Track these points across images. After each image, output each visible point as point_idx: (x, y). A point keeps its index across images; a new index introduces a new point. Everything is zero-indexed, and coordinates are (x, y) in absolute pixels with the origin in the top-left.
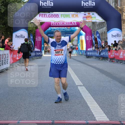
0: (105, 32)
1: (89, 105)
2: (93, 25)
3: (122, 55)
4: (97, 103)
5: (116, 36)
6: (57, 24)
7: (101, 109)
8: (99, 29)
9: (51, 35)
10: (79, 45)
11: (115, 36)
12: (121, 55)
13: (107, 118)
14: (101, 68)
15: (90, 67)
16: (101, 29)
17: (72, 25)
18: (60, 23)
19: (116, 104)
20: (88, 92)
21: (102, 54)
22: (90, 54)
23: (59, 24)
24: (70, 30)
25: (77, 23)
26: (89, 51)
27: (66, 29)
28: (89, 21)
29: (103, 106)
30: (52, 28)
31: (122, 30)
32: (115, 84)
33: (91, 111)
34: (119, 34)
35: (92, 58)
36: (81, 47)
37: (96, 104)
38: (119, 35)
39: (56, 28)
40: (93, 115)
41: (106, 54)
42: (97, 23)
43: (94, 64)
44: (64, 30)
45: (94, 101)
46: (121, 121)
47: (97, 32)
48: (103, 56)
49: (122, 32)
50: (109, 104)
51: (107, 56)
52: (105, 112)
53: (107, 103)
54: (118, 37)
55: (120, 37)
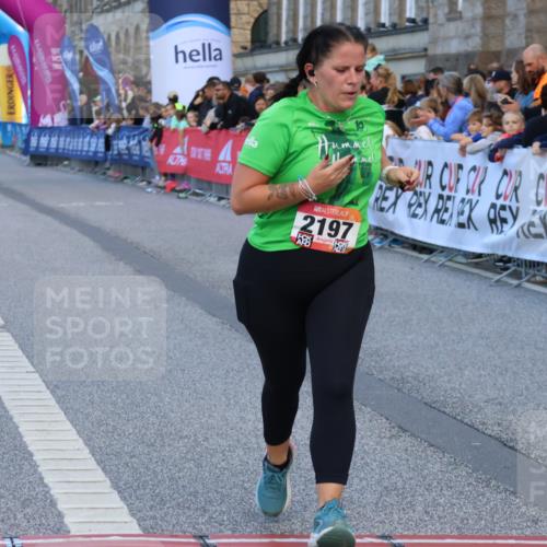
0: (137, 28)
1: (30, 440)
3: (229, 158)
4: (78, 432)
5: (198, 54)
7: (99, 462)
11: (191, 56)
12: (221, 158)
13: (129, 518)
14: (109, 225)
15: (49, 219)
19: (181, 438)
20: (32, 364)
21: (121, 145)
22: (54, 144)
26: (45, 128)
29: (110, 445)
31: (233, 23)
32: (182, 321)
33: (41, 479)
34: (213, 48)
35: (59, 167)
37: (73, 434)
38: (214, 54)
40: (53, 503)
41: (141, 150)
43: (74, 204)
45: (62, 416)
46: (205, 532)
47: (92, 27)
48: (126, 157)
49: (229, 35)
50: (145, 434)
51: (147, 160)
52: (120, 480)
53: (131, 431)
54: (210, 59)
55: (219, 62)
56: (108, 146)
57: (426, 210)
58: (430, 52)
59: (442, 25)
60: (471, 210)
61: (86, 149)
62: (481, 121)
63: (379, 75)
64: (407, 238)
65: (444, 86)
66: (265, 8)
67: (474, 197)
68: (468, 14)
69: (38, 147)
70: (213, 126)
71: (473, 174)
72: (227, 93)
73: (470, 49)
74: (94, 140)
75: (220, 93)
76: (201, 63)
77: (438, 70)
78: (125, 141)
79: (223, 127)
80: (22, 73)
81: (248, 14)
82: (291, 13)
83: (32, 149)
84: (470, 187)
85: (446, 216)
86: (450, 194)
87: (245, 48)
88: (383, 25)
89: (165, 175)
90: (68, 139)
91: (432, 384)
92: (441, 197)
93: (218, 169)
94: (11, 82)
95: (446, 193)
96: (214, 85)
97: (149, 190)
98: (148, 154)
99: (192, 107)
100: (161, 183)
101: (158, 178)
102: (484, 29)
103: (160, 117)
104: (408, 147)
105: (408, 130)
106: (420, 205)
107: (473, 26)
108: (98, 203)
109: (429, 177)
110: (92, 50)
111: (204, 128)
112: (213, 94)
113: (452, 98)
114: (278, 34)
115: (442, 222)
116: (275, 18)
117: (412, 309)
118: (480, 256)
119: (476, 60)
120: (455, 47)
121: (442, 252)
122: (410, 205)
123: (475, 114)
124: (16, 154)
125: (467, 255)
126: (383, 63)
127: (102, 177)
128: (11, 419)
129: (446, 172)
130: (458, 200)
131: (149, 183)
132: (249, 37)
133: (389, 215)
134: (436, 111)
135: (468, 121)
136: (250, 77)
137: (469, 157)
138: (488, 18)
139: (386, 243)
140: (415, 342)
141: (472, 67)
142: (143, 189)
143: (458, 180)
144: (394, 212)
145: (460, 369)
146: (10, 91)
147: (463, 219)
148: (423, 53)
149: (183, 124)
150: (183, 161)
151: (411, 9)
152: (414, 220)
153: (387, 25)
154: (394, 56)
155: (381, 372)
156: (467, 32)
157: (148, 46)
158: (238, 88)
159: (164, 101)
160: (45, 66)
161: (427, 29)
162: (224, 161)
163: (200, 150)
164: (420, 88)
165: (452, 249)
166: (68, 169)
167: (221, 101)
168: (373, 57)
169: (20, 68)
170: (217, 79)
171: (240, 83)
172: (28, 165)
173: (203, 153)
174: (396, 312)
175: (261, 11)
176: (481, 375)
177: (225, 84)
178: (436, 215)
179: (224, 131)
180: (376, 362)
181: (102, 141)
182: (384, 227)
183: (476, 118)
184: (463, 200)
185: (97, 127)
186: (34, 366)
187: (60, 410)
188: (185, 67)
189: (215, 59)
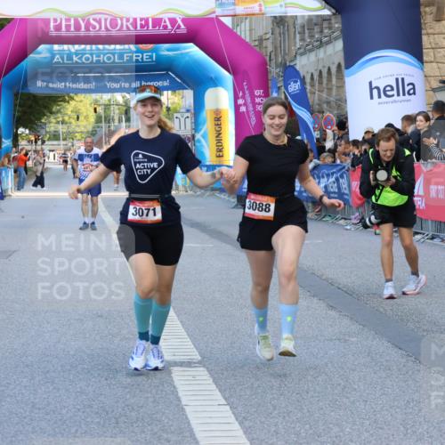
2: (277, 30)
5: (392, 89)
6: (83, 29)
8: (311, 51)
9: (51, 85)
10: (203, 137)
11: (385, 91)
16: (321, 53)
17: (159, 31)
18: (99, 22)
23: (94, 27)
24: (151, 57)
25: (185, 21)
27: (132, 52)
28: (249, 11)
30: (56, 47)
34: (406, 83)
36: (214, 148)
38: (407, 89)
39: (77, 47)
41: (339, 188)
42: (299, 21)
44: (121, 56)
49: (422, 69)
51: (346, 197)
54: (404, 94)
55: (413, 96)
76: (395, 98)
78: (325, 179)
87: (444, 82)
94: (219, 125)
97: (348, 227)
98: (347, 192)
110: (291, 90)
124: (225, 197)
142: (342, 227)
162: (417, 195)
172: (236, 207)
186: (226, 399)
187: (246, 441)
188: (379, 103)
189: (410, 94)
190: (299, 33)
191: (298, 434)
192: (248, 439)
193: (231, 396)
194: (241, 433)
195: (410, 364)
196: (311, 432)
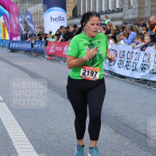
0: (40, 11)
1: (11, 135)
4: (25, 133)
5: (57, 19)
7: (31, 142)
11: (55, 19)
12: (64, 50)
15: (16, 68)
19: (54, 134)
21: (36, 46)
22: (17, 46)
26: (14, 41)
31: (67, 10)
32: (54, 99)
33: (14, 147)
35: (19, 53)
37: (23, 133)
38: (62, 19)
41: (41, 48)
43: (23, 64)
45: (20, 128)
47: (27, 11)
48: (37, 50)
49: (66, 13)
50: (44, 133)
51: (43, 50)
52: (37, 147)
53: (40, 132)
54: (61, 21)
55: (63, 21)
56: (32, 46)
57: (123, 65)
58: (123, 18)
59: (126, 10)
60: (136, 65)
61: (26, 47)
62: (138, 39)
63: (109, 25)
64: (118, 74)
65: (128, 28)
66: (76, 5)
67: (137, 62)
68: (134, 7)
69: (12, 47)
70: (62, 41)
71: (136, 55)
72: (66, 30)
73: (135, 17)
74: (28, 45)
75: (64, 30)
77: (126, 24)
78: (37, 45)
79: (65, 41)
80: (7, 25)
81: (71, 7)
82: (84, 7)
83: (10, 47)
84: (135, 59)
85: (129, 67)
86: (130, 61)
87: (71, 17)
88: (110, 10)
89: (49, 55)
90: (21, 44)
91: (126, 118)
92: (127, 61)
93: (64, 53)
94: (4, 27)
95: (129, 60)
96: (62, 28)
97: (44, 59)
98: (44, 49)
99: (56, 35)
100: (48, 58)
101: (46, 56)
102: (139, 11)
103: (47, 38)
104: (118, 46)
105: (118, 42)
106: (121, 64)
107: (136, 11)
108: (30, 64)
109: (124, 56)
111: (59, 41)
112: (62, 31)
113: (130, 32)
114: (80, 13)
115: (128, 69)
116: (79, 8)
117: (120, 95)
118: (139, 79)
119: (137, 21)
120: (130, 17)
121: (128, 78)
122: (119, 64)
123: (137, 37)
124: (6, 49)
125: (135, 79)
126: (110, 21)
127: (31, 56)
128: (5, 129)
129: (129, 54)
130: (132, 62)
131: (44, 57)
132: (72, 14)
133: (113, 67)
134: (125, 36)
135: (135, 39)
136: (72, 26)
137: (135, 49)
138: (140, 8)
139: (112, 75)
140: (121, 106)
141: (136, 23)
142: (42, 59)
143: (132, 56)
144: (114, 66)
145: (134, 113)
146: (4, 30)
147: (134, 68)
148: (121, 19)
149: (54, 40)
150: (53, 51)
151: (118, 5)
152: (120, 68)
153: (111, 10)
154: (113, 19)
155: (111, 114)
156: (134, 12)
157: (43, 17)
158: (69, 29)
159: (48, 33)
160: (14, 23)
161: (122, 11)
162: (65, 51)
163: (59, 47)
164: (121, 29)
165: (131, 77)
166: (21, 53)
167: (64, 33)
168: (107, 20)
169: (7, 23)
170: (63, 26)
171: (69, 28)
172: (10, 52)
173: (59, 48)
174: (115, 96)
175: (75, 6)
176: (139, 116)
177: (65, 28)
178: (126, 67)
179: (65, 42)
180: (110, 111)
181: (30, 45)
182: (111, 71)
183: (137, 38)
184: (133, 63)
185: (29, 41)
186: (12, 113)
187: (19, 126)
188: (54, 23)
189: (62, 20)
190: (28, 1)
191: (35, 124)
192: (20, 125)
193: (14, 112)
194: (17, 124)
195: (67, 102)
196: (39, 123)
